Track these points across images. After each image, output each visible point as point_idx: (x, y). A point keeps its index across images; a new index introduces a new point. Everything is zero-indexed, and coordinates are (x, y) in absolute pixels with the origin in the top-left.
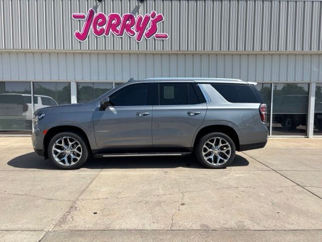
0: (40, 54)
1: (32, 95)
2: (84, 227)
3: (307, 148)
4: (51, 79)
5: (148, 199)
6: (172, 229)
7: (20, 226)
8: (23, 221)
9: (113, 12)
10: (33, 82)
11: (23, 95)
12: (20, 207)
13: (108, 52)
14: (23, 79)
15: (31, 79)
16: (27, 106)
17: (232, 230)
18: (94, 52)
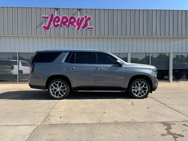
0: (23, 38)
1: (18, 61)
2: (56, 123)
3: (169, 87)
4: (29, 51)
5: (87, 111)
6: (100, 123)
7: (23, 123)
8: (24, 122)
9: (64, 15)
10: (19, 53)
11: (11, 60)
12: (21, 116)
13: (61, 36)
14: (13, 51)
15: (17, 51)
16: (13, 67)
17: (129, 122)
18: (53, 36)
